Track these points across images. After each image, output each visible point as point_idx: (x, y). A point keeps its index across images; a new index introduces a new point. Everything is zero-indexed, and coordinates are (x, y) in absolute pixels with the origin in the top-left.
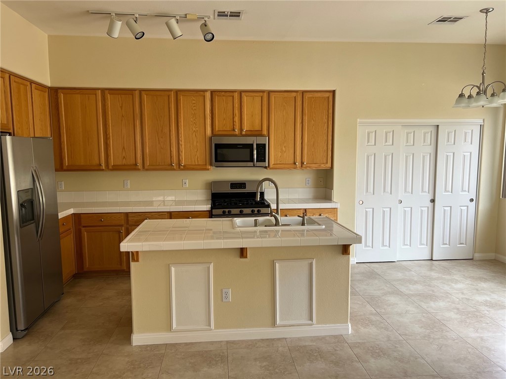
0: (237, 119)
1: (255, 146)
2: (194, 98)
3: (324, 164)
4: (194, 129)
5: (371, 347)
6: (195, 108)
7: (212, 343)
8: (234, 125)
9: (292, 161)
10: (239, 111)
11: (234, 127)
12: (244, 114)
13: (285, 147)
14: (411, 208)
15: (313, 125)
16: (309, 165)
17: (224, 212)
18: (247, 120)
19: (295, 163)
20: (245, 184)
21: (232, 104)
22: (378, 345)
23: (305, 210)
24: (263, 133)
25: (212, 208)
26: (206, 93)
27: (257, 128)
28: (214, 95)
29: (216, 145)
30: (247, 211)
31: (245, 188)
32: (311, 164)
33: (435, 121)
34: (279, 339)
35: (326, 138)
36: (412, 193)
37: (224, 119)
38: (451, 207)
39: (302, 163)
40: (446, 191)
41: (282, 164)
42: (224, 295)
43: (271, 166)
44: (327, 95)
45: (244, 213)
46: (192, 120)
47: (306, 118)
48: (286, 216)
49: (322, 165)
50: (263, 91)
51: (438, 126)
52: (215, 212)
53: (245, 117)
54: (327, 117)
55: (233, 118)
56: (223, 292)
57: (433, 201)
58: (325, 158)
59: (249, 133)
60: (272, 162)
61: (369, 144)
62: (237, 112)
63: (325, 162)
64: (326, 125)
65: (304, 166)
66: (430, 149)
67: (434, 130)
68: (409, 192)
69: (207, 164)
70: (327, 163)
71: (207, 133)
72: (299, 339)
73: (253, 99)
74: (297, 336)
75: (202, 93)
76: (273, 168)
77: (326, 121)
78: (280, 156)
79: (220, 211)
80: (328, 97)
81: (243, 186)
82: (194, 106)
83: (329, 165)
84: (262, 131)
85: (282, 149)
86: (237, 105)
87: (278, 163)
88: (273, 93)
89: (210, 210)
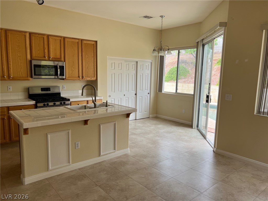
0: (46, 51)
1: (58, 67)
2: (18, 36)
3: (93, 77)
4: (19, 55)
5: (119, 162)
6: (19, 42)
7: (72, 171)
8: (44, 54)
9: (77, 76)
10: (47, 46)
11: (44, 56)
12: (51, 49)
13: (73, 68)
14: (128, 98)
15: (87, 57)
16: (86, 78)
17: (44, 105)
18: (52, 52)
19: (79, 77)
20: (50, 88)
21: (43, 41)
22: (122, 161)
23: (88, 101)
24: (62, 60)
25: (36, 103)
26: (26, 33)
27: (58, 57)
28: (31, 36)
29: (34, 65)
30: (58, 103)
31: (50, 91)
32: (87, 77)
33: (137, 60)
34: (102, 162)
35: (93, 65)
36: (128, 91)
37: (38, 50)
38: (142, 97)
39: (83, 77)
40: (140, 90)
41: (73, 77)
42: (76, 146)
43: (67, 78)
44: (93, 43)
45: (49, 105)
46: (17, 49)
47: (83, 53)
48: (79, 105)
49: (92, 78)
50: (61, 37)
51: (137, 62)
52: (39, 105)
53: (51, 50)
54: (93, 54)
55: (44, 50)
56: (76, 144)
57: (136, 94)
58: (93, 75)
59: (54, 59)
60: (67, 76)
61: (112, 69)
62: (46, 47)
63: (93, 76)
64: (93, 58)
65: (83, 78)
66: (135, 72)
67: (135, 63)
68: (127, 91)
69: (29, 77)
70: (94, 77)
71: (27, 58)
72: (111, 159)
73: (55, 40)
74: (109, 159)
75: (23, 33)
76: (68, 80)
77: (93, 56)
78: (71, 72)
79: (42, 104)
80: (94, 44)
81: (49, 90)
82: (19, 41)
83: (95, 78)
84: (61, 58)
85: (72, 69)
86: (46, 43)
87: (70, 76)
88: (67, 39)
89: (35, 104)
